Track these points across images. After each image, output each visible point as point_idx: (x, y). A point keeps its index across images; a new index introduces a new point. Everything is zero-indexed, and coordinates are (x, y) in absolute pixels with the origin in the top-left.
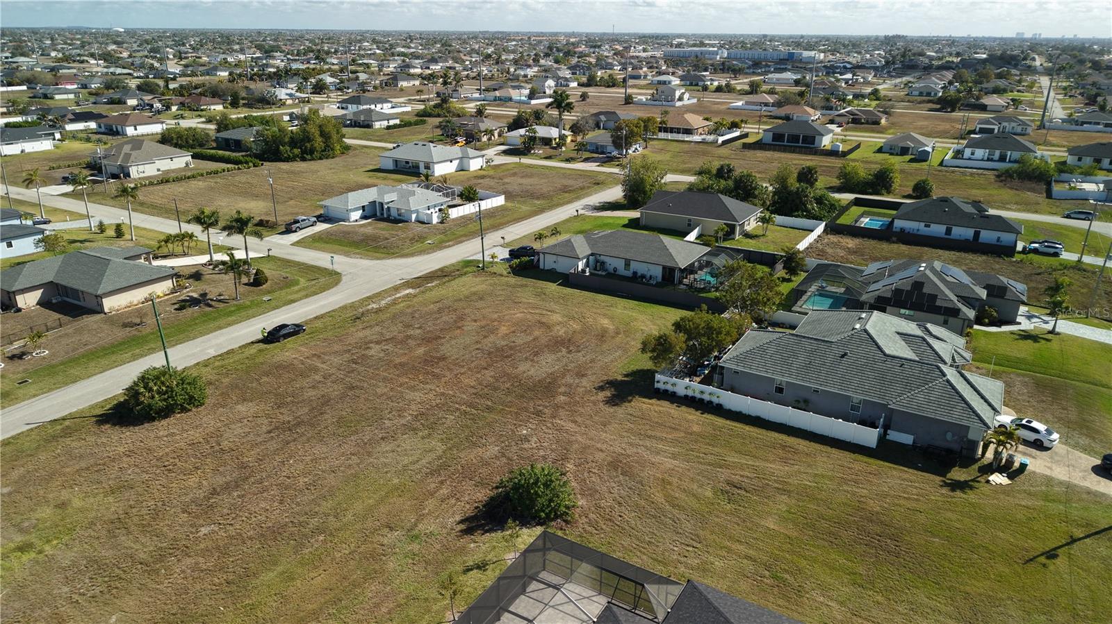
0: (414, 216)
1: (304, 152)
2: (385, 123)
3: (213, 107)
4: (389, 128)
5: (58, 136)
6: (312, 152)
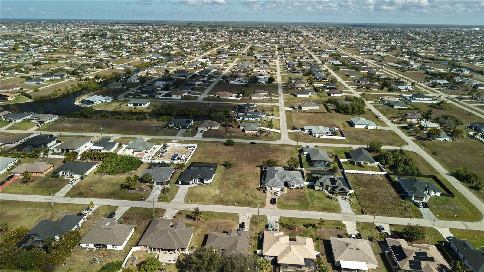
0: (313, 135)
1: (345, 112)
2: (400, 107)
3: (374, 89)
4: (399, 109)
5: (314, 94)
6: (347, 112)
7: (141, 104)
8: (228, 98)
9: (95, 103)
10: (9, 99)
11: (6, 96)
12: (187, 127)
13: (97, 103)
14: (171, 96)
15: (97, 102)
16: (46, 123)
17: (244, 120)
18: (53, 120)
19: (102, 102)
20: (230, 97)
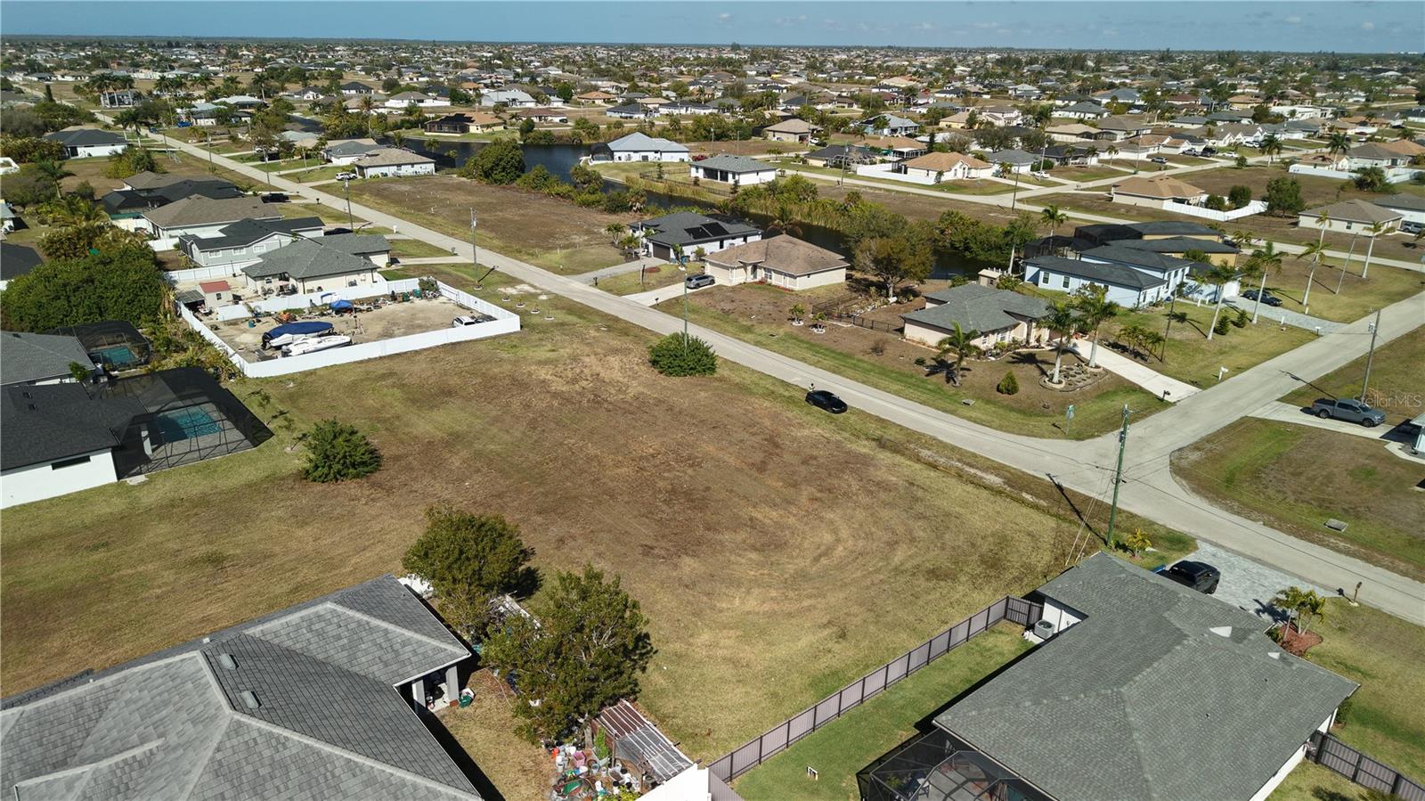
7: (727, 173)
8: (1154, 204)
9: (617, 155)
10: (473, 129)
11: (470, 120)
12: (672, 255)
13: (623, 160)
14: (906, 173)
15: (624, 155)
16: (370, 172)
17: (1041, 285)
18: (407, 171)
19: (645, 158)
20: (1176, 200)
